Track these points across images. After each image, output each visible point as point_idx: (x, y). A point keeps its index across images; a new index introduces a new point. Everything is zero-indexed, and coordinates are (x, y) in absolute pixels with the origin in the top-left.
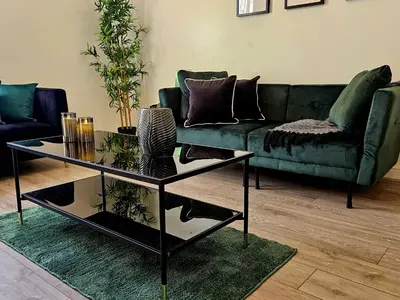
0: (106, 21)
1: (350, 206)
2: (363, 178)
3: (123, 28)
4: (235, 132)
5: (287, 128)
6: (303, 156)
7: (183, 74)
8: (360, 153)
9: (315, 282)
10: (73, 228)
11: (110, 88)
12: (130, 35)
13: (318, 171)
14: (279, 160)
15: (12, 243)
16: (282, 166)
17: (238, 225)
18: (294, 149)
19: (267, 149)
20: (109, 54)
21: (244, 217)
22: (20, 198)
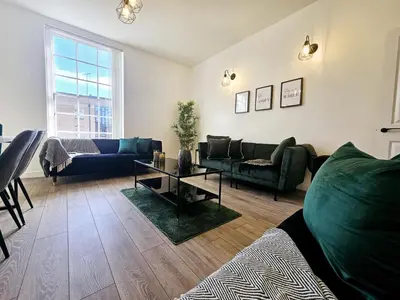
0: (182, 115)
1: (275, 200)
2: (280, 186)
3: (189, 117)
4: (228, 163)
5: (250, 162)
6: (255, 175)
7: (209, 137)
8: (279, 175)
9: (245, 228)
10: (154, 196)
11: (182, 142)
12: (192, 120)
13: (262, 182)
14: (245, 177)
15: (130, 198)
16: (246, 179)
17: (216, 200)
18: (252, 172)
19: (240, 171)
20: (182, 127)
21: (219, 197)
22: (136, 182)
